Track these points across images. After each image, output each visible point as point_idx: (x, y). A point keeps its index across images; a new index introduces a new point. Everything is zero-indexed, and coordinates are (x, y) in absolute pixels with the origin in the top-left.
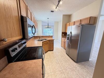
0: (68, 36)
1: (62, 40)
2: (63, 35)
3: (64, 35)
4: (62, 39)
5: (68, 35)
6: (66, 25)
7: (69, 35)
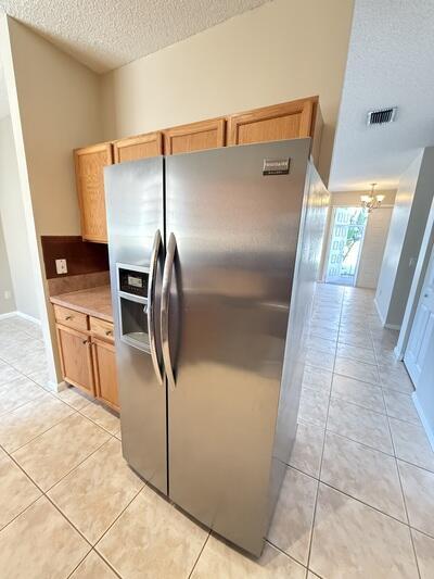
0: (124, 286)
1: (53, 320)
2: (61, 266)
3: (70, 273)
4: (60, 314)
5: (124, 274)
6: (76, 162)
7: (134, 282)
